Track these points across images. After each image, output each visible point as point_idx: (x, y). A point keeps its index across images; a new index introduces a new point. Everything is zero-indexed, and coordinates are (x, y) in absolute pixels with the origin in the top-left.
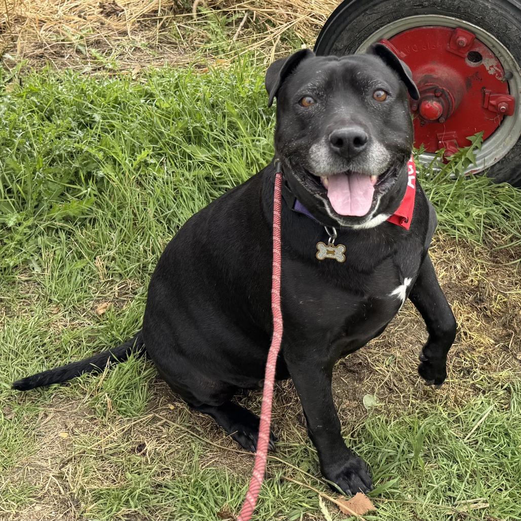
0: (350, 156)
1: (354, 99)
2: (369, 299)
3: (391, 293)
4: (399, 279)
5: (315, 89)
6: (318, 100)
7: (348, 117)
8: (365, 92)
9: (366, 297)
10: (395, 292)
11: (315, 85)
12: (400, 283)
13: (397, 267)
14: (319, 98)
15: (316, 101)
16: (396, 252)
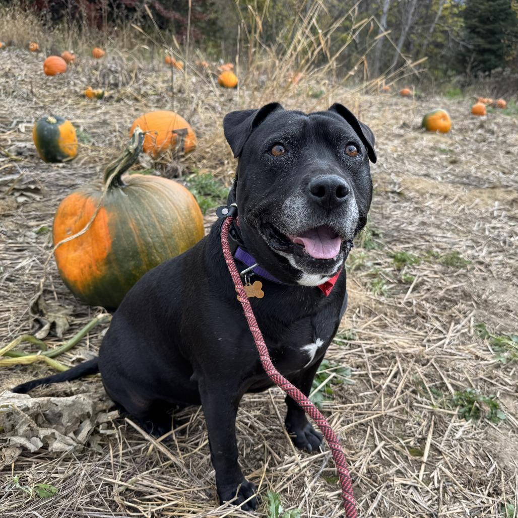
0: (331, 207)
1: (328, 153)
2: (282, 347)
3: (302, 347)
4: (313, 337)
5: (289, 138)
6: (291, 151)
7: (325, 167)
8: (339, 145)
9: (279, 345)
10: (307, 347)
11: (288, 134)
12: (312, 341)
13: (314, 327)
14: (292, 148)
15: (286, 151)
16: (315, 314)
